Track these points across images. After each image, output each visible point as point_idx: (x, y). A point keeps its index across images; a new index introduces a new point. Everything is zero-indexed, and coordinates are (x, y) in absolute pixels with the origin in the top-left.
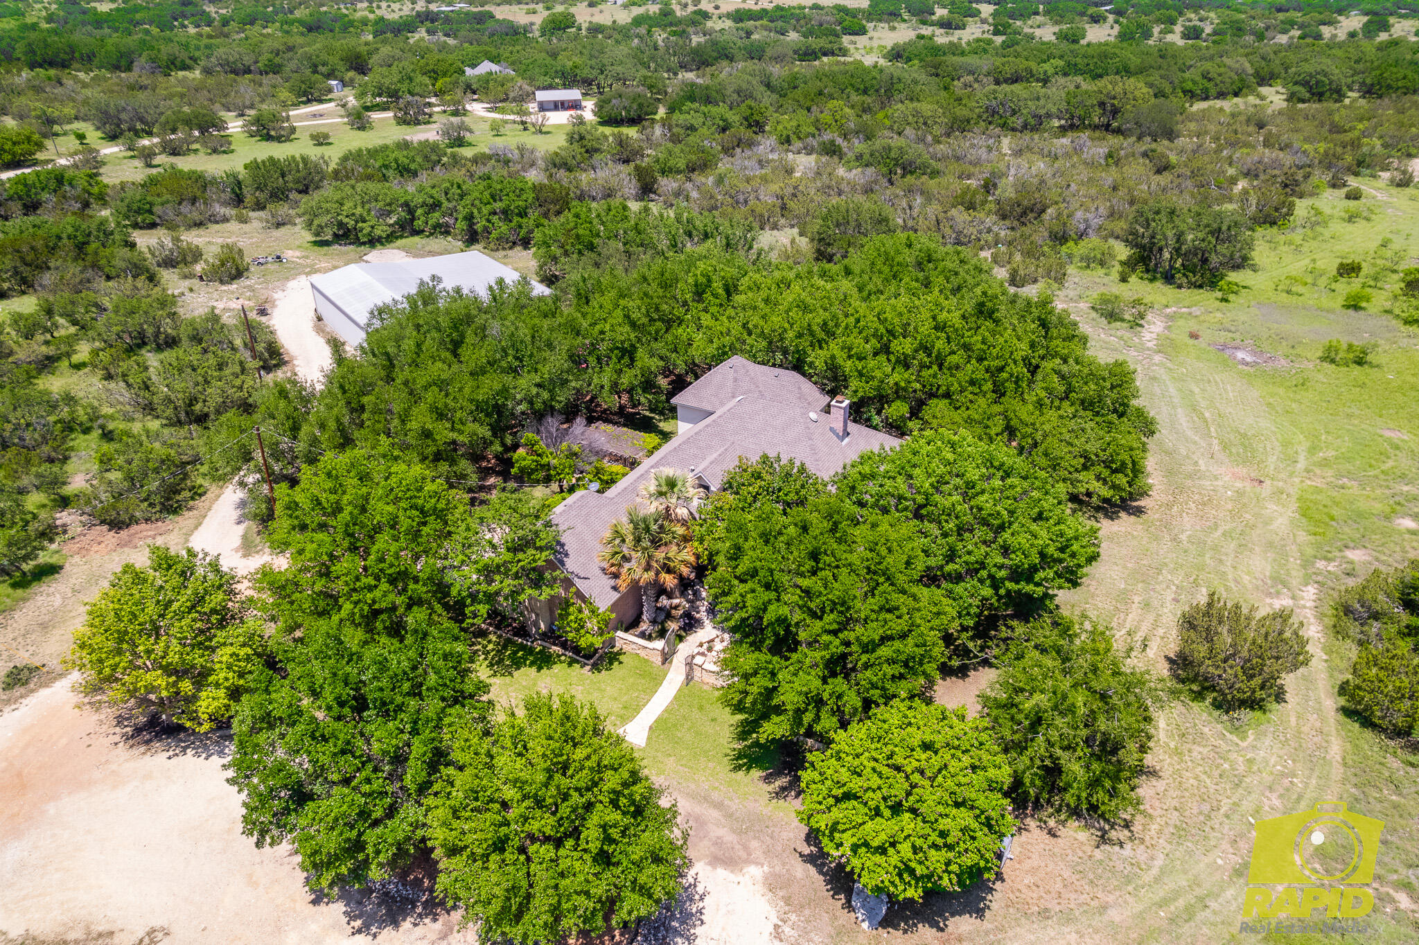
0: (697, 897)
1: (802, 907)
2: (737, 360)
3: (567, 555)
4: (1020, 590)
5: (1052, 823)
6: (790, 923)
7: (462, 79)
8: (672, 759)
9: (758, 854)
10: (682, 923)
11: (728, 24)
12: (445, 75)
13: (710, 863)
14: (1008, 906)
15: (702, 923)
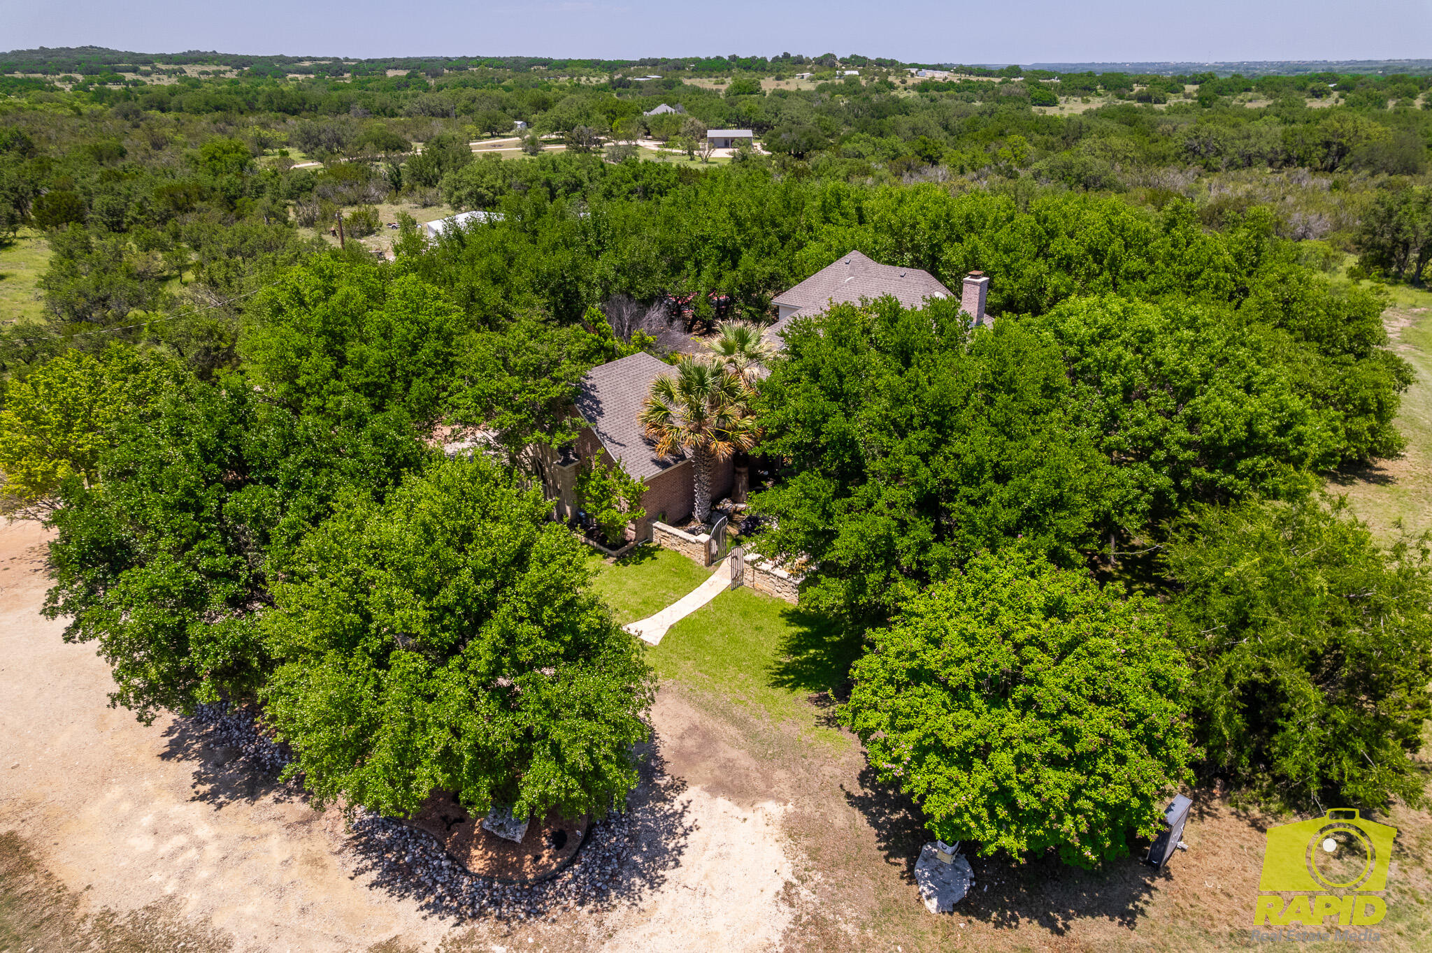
0: (680, 830)
1: (835, 865)
2: (855, 256)
3: (601, 413)
4: (1213, 482)
5: (1255, 811)
6: (812, 884)
7: (638, 118)
8: (689, 663)
9: (785, 787)
10: (647, 859)
11: (913, 94)
12: (623, 115)
13: (708, 790)
14: (1175, 916)
15: (677, 864)
